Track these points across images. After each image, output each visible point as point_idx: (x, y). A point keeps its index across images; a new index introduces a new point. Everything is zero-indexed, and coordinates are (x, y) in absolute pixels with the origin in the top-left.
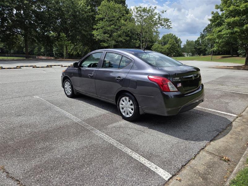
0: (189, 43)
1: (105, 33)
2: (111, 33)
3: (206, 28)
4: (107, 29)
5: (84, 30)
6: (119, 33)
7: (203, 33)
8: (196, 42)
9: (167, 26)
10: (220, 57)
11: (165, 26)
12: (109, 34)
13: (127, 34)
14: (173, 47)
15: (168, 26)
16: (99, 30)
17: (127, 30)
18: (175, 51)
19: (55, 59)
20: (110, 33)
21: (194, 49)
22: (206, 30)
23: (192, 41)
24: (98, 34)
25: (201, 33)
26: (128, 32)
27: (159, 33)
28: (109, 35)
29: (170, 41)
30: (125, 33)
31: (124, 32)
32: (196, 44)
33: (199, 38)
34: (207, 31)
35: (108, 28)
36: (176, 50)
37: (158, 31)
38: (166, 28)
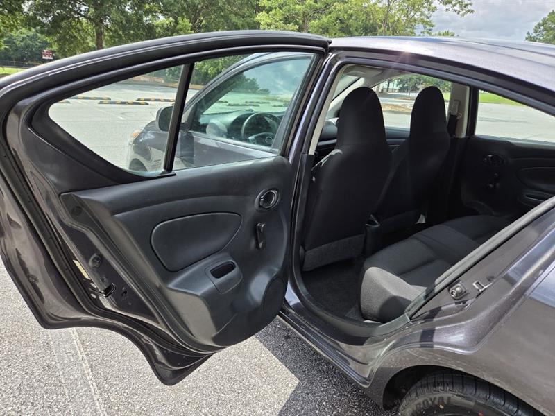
1: (286, 20)
2: (304, 21)
4: (294, 9)
5: (236, 14)
6: (325, 19)
7: (534, 35)
9: (458, 5)
11: (454, 6)
12: (296, 23)
13: (344, 26)
15: (461, 6)
16: (273, 12)
17: (346, 13)
19: (166, 84)
20: (301, 22)
22: (542, 27)
24: (269, 21)
26: (349, 19)
27: (432, 26)
28: (297, 27)
30: (342, 22)
31: (338, 18)
35: (297, 7)
37: (431, 19)
38: (455, 11)
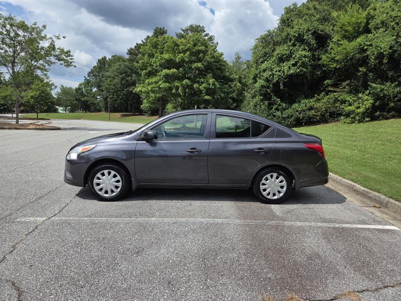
0: (65, 91)
3: (92, 72)
8: (77, 90)
10: (118, 115)
14: (43, 95)
18: (49, 104)
21: (76, 100)
22: (92, 74)
23: (71, 88)
25: (85, 77)
29: (37, 85)
32: (78, 93)
33: (80, 85)
34: (93, 76)
36: (49, 102)
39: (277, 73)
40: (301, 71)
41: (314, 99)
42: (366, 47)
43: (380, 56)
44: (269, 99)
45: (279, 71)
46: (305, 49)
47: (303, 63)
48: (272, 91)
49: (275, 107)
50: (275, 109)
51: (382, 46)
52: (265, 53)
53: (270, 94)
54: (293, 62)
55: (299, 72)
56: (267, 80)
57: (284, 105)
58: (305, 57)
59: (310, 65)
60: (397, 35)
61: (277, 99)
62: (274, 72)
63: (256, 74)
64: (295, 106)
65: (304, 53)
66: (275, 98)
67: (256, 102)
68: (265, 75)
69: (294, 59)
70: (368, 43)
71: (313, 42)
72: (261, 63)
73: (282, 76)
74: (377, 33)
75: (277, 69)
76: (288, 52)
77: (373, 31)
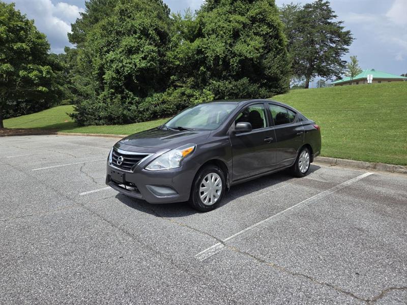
39: (128, 65)
40: (151, 65)
41: (166, 93)
42: (203, 50)
43: (217, 58)
44: (122, 92)
45: (130, 63)
46: (151, 44)
47: (152, 57)
48: (125, 84)
49: (128, 101)
50: (129, 103)
51: (218, 50)
52: (108, 41)
53: (121, 87)
54: (143, 56)
55: (149, 66)
56: (117, 72)
57: (137, 98)
58: (153, 51)
59: (158, 60)
60: (225, 43)
61: (130, 93)
62: (124, 64)
63: (102, 64)
64: (148, 99)
65: (151, 47)
66: (127, 92)
67: (105, 96)
68: (114, 66)
69: (143, 52)
70: (205, 46)
71: (158, 38)
72: (106, 52)
73: (134, 69)
74: (209, 38)
75: (128, 61)
76: (136, 45)
77: (206, 36)
